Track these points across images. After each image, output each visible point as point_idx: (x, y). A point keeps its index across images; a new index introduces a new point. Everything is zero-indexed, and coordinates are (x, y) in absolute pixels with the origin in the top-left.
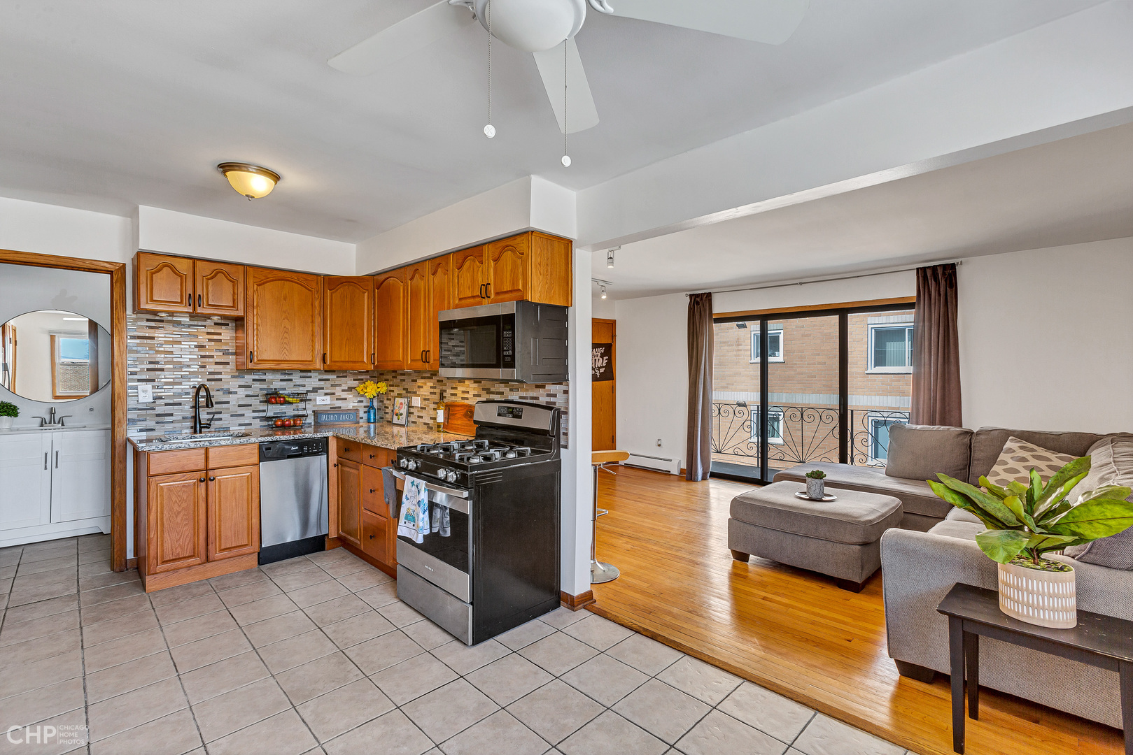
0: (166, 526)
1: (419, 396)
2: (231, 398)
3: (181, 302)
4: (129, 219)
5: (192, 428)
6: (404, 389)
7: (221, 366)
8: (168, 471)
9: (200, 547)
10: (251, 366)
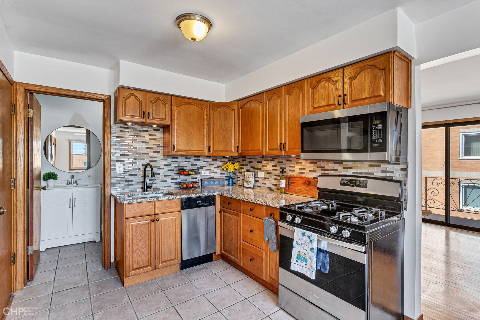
0: (134, 248)
1: (263, 171)
2: (161, 171)
3: (139, 116)
4: (112, 71)
5: (142, 188)
6: (251, 167)
7: (156, 154)
8: (136, 215)
9: (151, 260)
10: (173, 153)
